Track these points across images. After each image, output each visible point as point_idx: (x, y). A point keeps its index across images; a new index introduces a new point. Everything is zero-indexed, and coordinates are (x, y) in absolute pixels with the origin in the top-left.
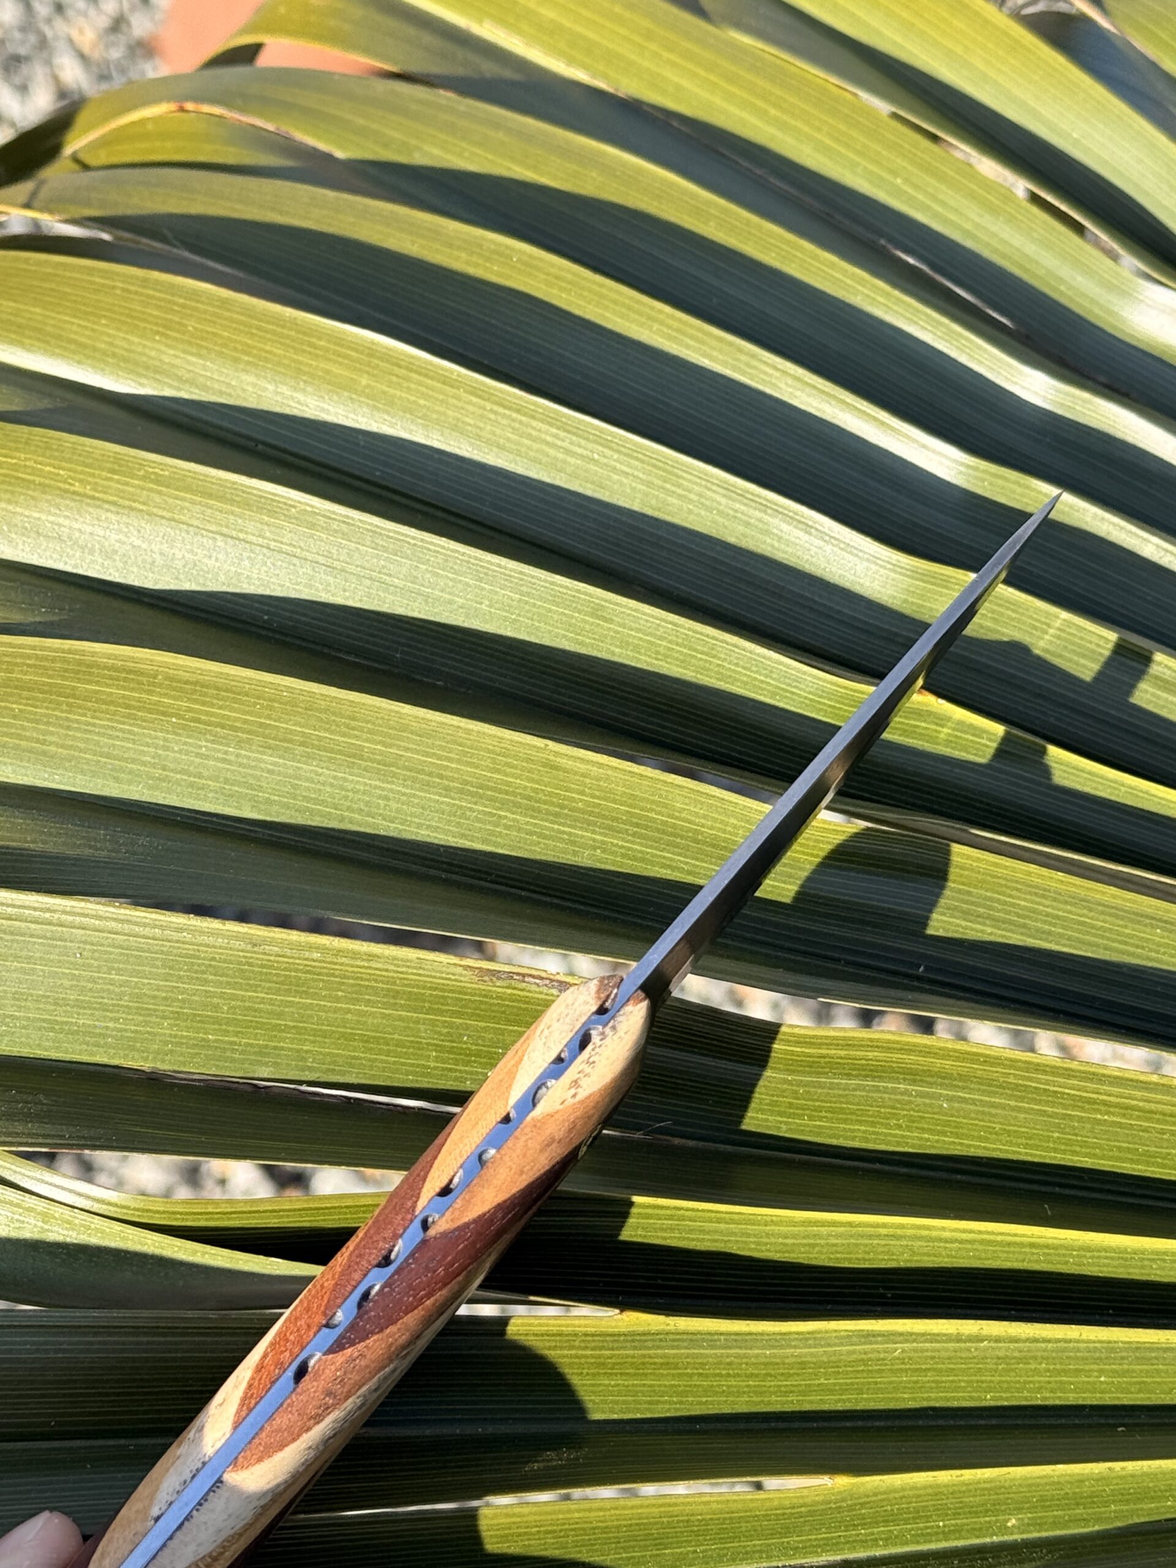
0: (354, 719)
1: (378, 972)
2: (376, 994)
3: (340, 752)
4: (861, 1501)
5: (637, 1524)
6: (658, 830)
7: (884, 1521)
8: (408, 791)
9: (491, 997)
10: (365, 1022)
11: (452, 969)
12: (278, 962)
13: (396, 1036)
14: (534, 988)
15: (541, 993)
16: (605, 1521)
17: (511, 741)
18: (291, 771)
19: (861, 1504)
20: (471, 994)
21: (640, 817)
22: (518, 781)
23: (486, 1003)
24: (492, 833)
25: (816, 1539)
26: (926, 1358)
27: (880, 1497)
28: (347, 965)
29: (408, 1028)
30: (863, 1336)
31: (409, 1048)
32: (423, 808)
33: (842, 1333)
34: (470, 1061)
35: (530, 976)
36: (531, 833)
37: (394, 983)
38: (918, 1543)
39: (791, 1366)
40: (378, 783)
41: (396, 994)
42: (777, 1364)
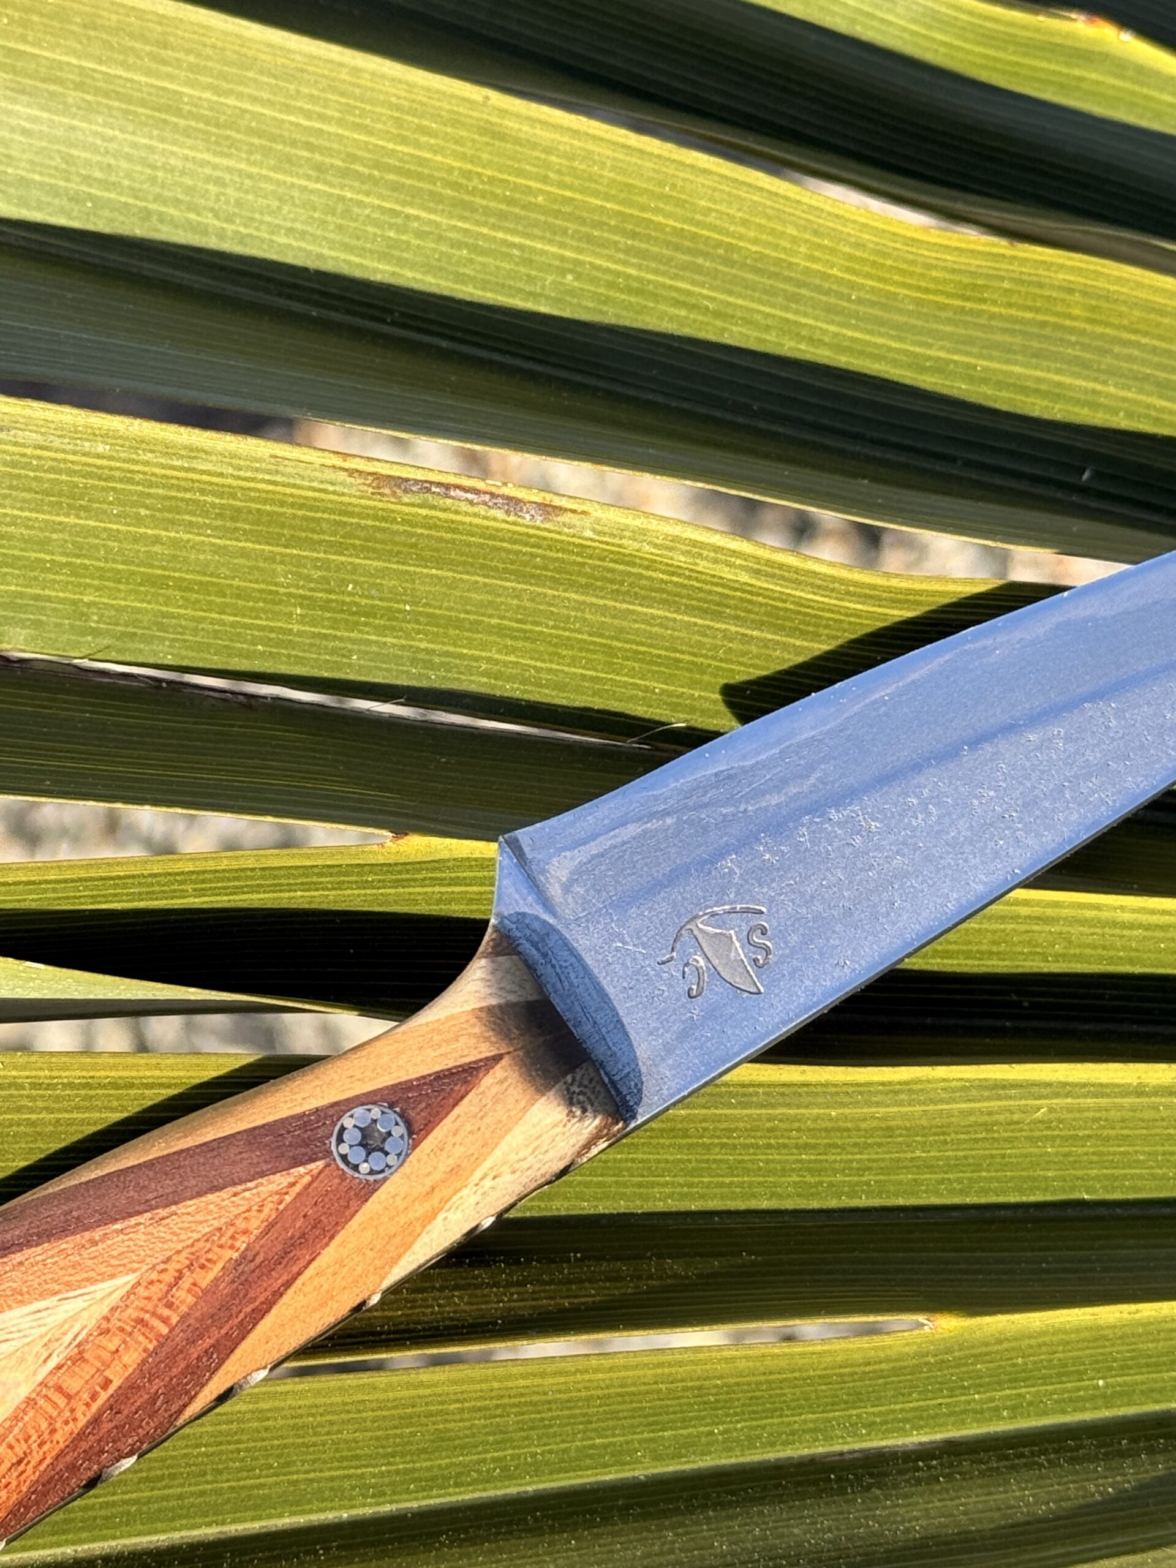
0: (165, 46)
1: (205, 478)
2: (205, 514)
3: (143, 103)
4: (975, 1351)
5: (619, 1395)
6: (667, 244)
7: (1010, 1381)
8: (255, 170)
9: (394, 521)
10: (185, 559)
11: (329, 475)
12: (39, 458)
13: (236, 582)
14: (464, 507)
15: (476, 515)
16: (569, 1391)
17: (428, 89)
18: (60, 133)
19: (975, 1356)
20: (359, 515)
21: (639, 221)
22: (439, 158)
23: (384, 530)
24: (395, 244)
25: (902, 1410)
26: (1086, 1120)
27: (1006, 1345)
28: (157, 465)
29: (259, 569)
30: (987, 1088)
31: (257, 600)
32: (280, 199)
33: (954, 1084)
34: (357, 623)
35: (458, 487)
36: (458, 245)
37: (233, 496)
38: (1064, 1412)
39: (870, 1132)
40: (207, 156)
41: (237, 514)
42: (848, 1130)
